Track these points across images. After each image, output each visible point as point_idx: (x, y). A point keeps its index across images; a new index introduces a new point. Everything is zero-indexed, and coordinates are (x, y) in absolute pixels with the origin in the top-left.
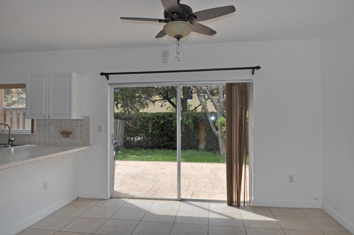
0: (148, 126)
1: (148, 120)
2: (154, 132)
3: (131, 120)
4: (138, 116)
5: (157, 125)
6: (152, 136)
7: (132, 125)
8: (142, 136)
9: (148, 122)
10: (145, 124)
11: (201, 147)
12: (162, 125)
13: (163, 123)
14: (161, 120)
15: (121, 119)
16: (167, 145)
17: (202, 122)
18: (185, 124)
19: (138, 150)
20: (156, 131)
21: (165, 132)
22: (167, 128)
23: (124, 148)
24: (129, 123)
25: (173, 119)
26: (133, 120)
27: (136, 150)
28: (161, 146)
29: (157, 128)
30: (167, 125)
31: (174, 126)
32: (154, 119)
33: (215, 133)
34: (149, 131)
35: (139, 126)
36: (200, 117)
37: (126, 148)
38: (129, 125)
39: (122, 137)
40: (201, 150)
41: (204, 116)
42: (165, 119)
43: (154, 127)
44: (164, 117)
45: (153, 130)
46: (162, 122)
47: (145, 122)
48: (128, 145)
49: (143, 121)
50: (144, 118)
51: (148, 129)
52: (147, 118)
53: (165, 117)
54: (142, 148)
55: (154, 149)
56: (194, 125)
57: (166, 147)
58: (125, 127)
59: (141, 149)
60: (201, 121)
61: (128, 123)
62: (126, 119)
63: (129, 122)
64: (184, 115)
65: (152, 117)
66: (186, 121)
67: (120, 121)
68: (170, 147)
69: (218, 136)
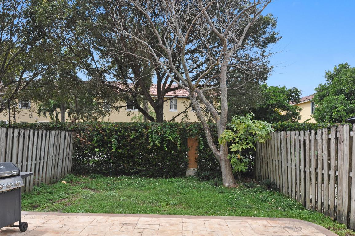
0: (111, 142)
1: (111, 132)
2: (120, 151)
3: (84, 132)
4: (95, 126)
5: (125, 141)
6: (116, 157)
7: (85, 139)
8: (100, 156)
9: (111, 136)
10: (105, 138)
11: (190, 173)
12: (133, 140)
13: (134, 138)
14: (131, 133)
15: (68, 130)
16: (140, 170)
17: (192, 137)
18: (167, 140)
19: (94, 178)
20: (123, 150)
21: (136, 151)
22: (139, 145)
23: (72, 175)
24: (81, 137)
25: (150, 132)
26: (87, 133)
27: (92, 178)
28: (131, 172)
29: (124, 145)
30: (140, 140)
31: (150, 143)
32: (120, 132)
33: (215, 154)
34: (113, 149)
35: (96, 142)
36: (190, 130)
37: (76, 175)
38: (80, 140)
39: (70, 157)
40: (190, 178)
41: (195, 128)
42: (137, 131)
43: (120, 144)
44: (135, 128)
45: (119, 148)
46: (132, 137)
47: (106, 136)
48: (80, 170)
49: (103, 135)
50: (104, 130)
51: (111, 147)
52: (109, 129)
53: (137, 128)
54: (100, 173)
55: (119, 176)
56: (181, 141)
57: (138, 173)
58: (74, 143)
59: (100, 175)
60: (191, 135)
61: (78, 137)
62: (75, 130)
63: (80, 135)
64: (167, 126)
65: (116, 128)
66: (169, 135)
67: (65, 133)
68: (143, 173)
69: (220, 158)
